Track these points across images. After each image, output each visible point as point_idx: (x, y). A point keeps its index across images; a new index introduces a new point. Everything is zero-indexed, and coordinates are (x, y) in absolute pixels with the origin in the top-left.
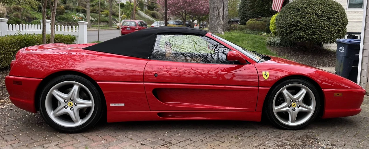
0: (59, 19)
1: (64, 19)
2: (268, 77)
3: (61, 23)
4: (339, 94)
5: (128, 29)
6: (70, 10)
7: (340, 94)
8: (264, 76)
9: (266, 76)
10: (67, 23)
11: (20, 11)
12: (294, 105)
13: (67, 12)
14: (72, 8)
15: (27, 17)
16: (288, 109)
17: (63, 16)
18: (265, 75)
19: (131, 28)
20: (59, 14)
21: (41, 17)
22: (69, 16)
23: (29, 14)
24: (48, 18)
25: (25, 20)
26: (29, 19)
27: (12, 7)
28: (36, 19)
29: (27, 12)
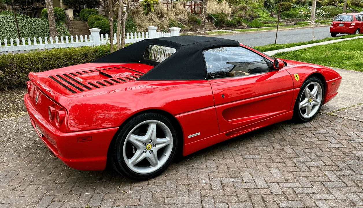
0: (284, 16)
1: (288, 15)
3: (284, 20)
5: (340, 25)
6: (302, 4)
10: (291, 20)
11: (246, 10)
13: (295, 7)
14: (304, 2)
15: (250, 16)
17: (288, 12)
19: (344, 24)
20: (285, 10)
21: (265, 15)
22: (295, 12)
23: (254, 12)
24: (271, 16)
25: (247, 19)
26: (252, 17)
27: (239, 6)
28: (259, 17)
29: (252, 10)
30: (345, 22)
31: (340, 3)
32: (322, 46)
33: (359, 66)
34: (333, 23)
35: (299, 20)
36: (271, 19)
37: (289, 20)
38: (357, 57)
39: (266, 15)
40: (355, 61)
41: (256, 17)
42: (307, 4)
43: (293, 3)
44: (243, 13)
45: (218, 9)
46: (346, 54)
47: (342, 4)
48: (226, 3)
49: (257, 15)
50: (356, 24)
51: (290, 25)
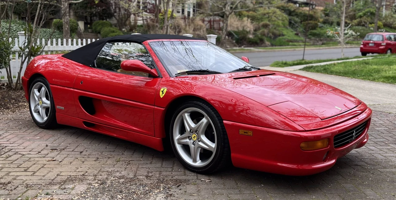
0: (310, 35)
1: (314, 35)
2: (164, 95)
3: (311, 39)
4: (247, 131)
5: (370, 45)
6: (329, 24)
7: (250, 133)
8: (161, 93)
9: (163, 93)
10: (318, 39)
11: (269, 28)
12: (194, 137)
13: (322, 26)
16: (187, 142)
17: (314, 31)
18: (163, 91)
19: (375, 44)
20: (311, 29)
21: (289, 34)
22: (322, 31)
23: (278, 30)
24: (297, 34)
25: (270, 37)
26: (276, 36)
27: (261, 23)
28: (283, 35)
29: (275, 28)
30: (376, 42)
31: (371, 23)
32: (351, 62)
33: (387, 78)
34: (363, 43)
35: (326, 40)
36: (296, 38)
37: (316, 40)
38: (386, 71)
39: (291, 33)
40: (384, 74)
41: (280, 36)
42: (335, 24)
43: (320, 23)
44: (266, 31)
45: (239, 25)
46: (375, 68)
47: (373, 25)
48: (247, 20)
49: (281, 33)
50: (387, 44)
51: (317, 45)
